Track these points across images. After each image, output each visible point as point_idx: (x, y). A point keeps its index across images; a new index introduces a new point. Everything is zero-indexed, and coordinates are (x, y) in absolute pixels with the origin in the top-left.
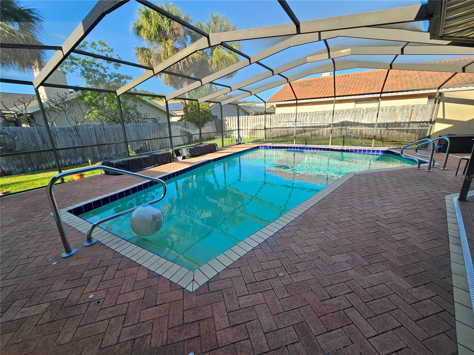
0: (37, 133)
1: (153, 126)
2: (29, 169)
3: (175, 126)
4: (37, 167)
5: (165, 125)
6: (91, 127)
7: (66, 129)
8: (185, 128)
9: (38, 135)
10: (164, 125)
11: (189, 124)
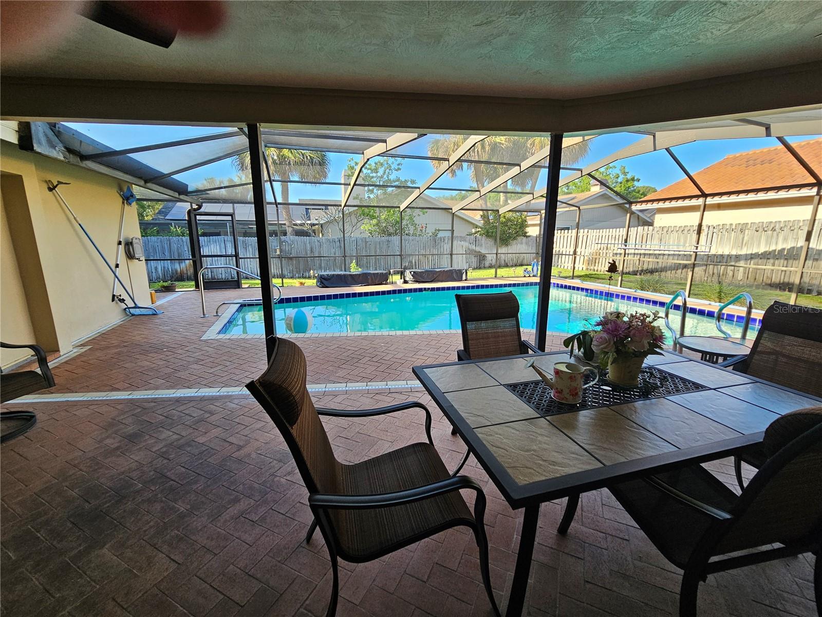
0: (308, 242)
1: (425, 241)
2: (297, 275)
3: (459, 242)
4: (303, 274)
5: (443, 239)
6: (353, 239)
7: (331, 240)
8: (474, 246)
9: (308, 245)
10: (441, 240)
11: (484, 240)
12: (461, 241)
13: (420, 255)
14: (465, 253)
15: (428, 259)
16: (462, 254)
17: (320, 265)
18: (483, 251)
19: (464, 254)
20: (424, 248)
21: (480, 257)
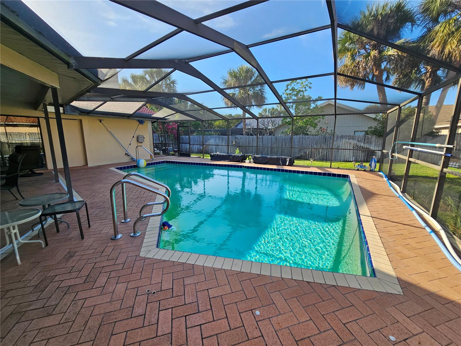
3: (347, 140)
12: (349, 139)
13: (313, 148)
14: (352, 148)
15: (318, 151)
16: (349, 149)
17: (252, 151)
18: (372, 148)
19: (351, 150)
20: (316, 143)
21: (368, 153)
